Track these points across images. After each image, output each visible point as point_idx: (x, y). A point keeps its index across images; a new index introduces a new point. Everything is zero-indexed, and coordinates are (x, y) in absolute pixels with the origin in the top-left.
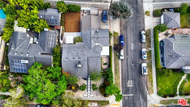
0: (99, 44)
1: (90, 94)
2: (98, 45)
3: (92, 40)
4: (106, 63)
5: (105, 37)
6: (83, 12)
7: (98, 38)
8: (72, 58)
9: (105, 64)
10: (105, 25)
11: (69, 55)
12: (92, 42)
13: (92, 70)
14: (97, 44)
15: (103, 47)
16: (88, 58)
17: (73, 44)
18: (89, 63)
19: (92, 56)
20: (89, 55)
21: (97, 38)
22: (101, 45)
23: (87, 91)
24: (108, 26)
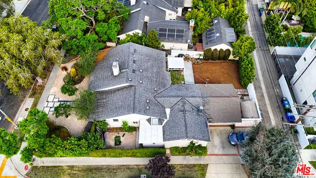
0: (168, 117)
1: (51, 108)
2: (165, 113)
3: (176, 100)
4: (120, 142)
5: (186, 127)
6: (243, 93)
7: (184, 111)
8: (135, 59)
9: (118, 142)
10: (222, 143)
11: (141, 55)
12: (172, 99)
13: (105, 101)
14: (168, 111)
15: (161, 126)
16: (133, 87)
17: (167, 67)
18: (120, 92)
19: (137, 96)
20: (140, 90)
21: (182, 108)
22: (166, 121)
23: (59, 101)
24: (221, 149)
